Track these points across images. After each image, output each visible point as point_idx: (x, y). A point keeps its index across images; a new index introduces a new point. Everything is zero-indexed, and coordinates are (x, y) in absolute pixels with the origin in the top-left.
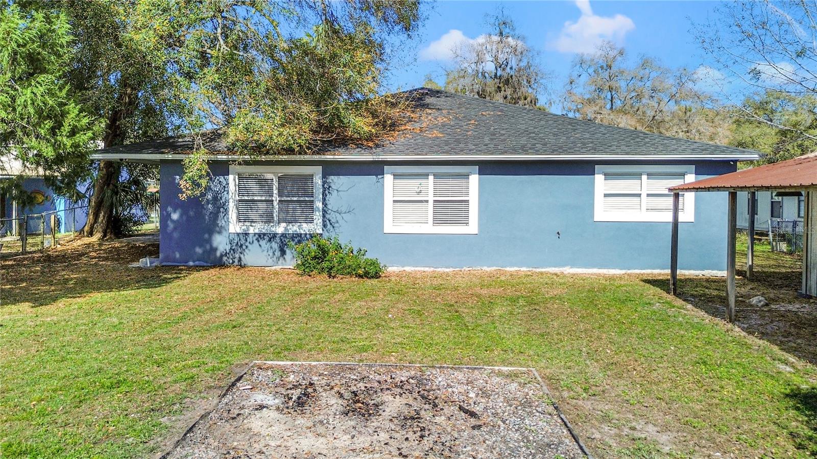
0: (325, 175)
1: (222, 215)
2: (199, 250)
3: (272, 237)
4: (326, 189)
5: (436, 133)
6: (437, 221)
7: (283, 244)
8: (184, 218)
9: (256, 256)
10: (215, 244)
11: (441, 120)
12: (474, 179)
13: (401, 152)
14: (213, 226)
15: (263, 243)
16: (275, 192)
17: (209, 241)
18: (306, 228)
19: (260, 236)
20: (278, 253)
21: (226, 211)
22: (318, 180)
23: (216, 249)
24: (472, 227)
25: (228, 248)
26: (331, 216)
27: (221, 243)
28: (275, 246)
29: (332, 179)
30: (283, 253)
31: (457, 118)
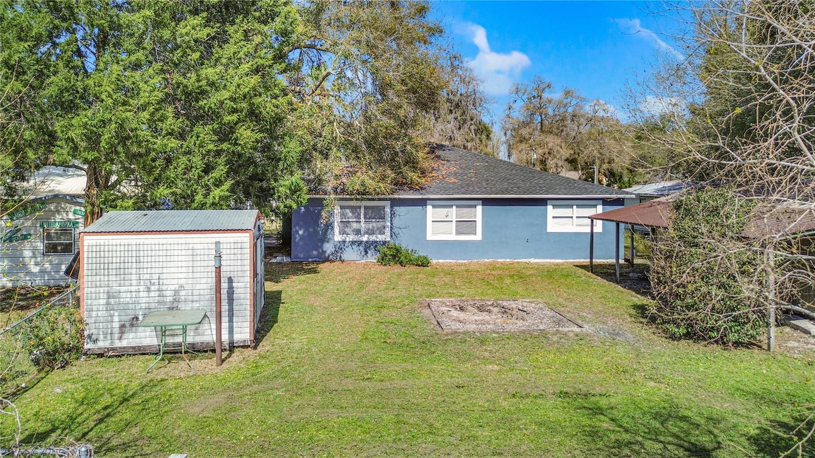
0: (392, 207)
1: (330, 230)
2: (315, 253)
3: (360, 243)
4: (393, 214)
5: (453, 180)
6: (458, 233)
7: (367, 247)
8: (306, 234)
9: (350, 254)
10: (325, 249)
11: (453, 169)
12: (479, 208)
13: (437, 193)
14: (324, 238)
15: (354, 247)
16: (362, 216)
17: (321, 247)
18: (380, 238)
19: (353, 243)
20: (363, 253)
21: (333, 228)
22: (388, 210)
23: (325, 252)
24: (478, 237)
25: (333, 250)
26: (396, 230)
27: (329, 248)
28: (362, 248)
29: (396, 209)
30: (366, 252)
31: (462, 168)
